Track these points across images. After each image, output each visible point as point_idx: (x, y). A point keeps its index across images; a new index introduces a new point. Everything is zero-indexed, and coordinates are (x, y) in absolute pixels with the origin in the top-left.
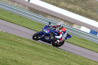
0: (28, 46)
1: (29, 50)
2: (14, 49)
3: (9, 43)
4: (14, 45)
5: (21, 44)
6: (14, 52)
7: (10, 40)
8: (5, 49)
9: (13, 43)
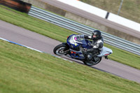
0: (104, 83)
1: (106, 89)
2: (85, 86)
3: (77, 78)
4: (85, 80)
5: (94, 79)
6: (85, 91)
7: (80, 73)
8: (72, 86)
9: (83, 77)
